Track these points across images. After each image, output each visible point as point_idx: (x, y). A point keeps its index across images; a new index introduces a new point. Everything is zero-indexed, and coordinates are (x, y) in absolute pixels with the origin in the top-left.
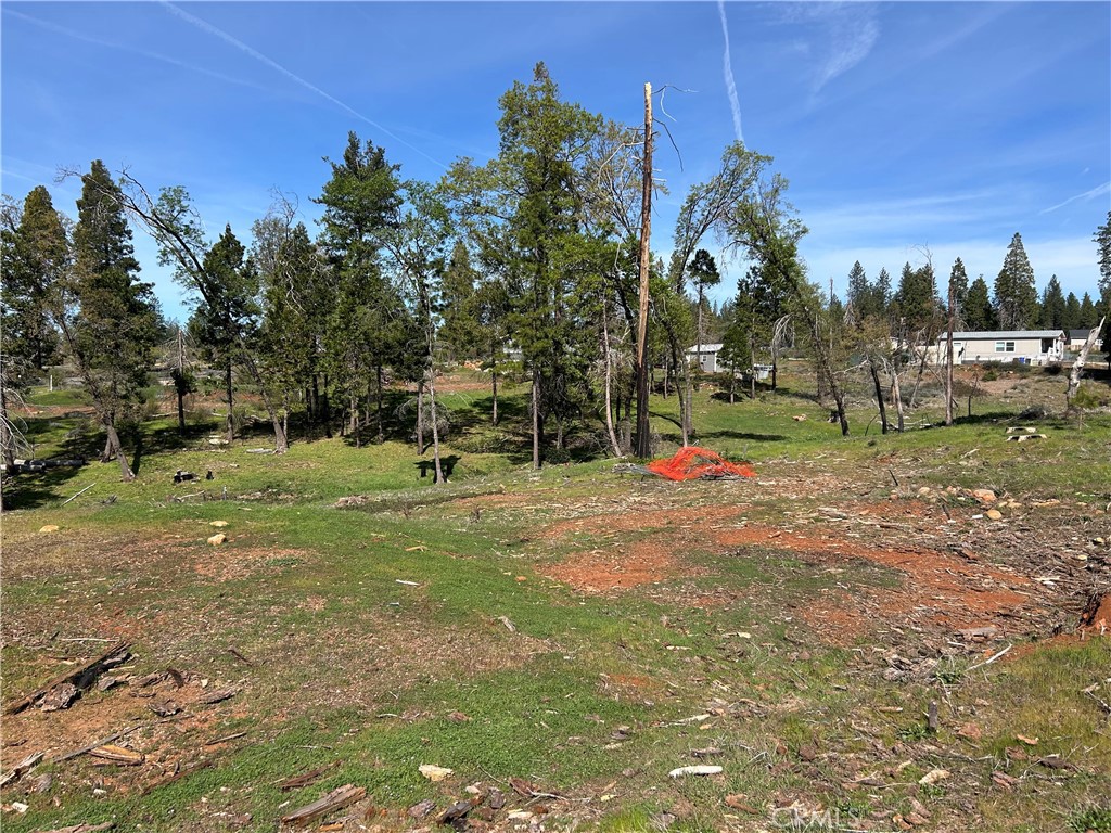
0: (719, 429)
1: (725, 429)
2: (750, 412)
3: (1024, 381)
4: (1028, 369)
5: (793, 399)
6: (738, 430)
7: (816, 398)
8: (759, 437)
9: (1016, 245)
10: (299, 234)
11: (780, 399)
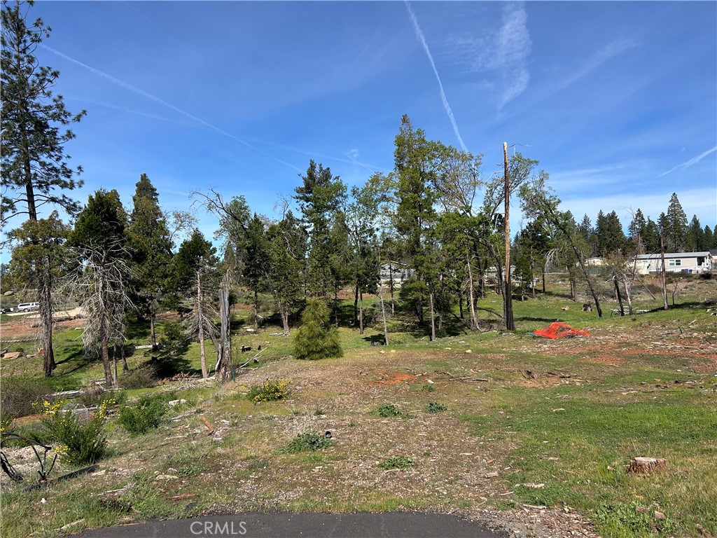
0: (521, 316)
1: (525, 316)
2: (534, 306)
3: (691, 283)
4: (691, 276)
5: (557, 298)
6: (532, 316)
7: (571, 297)
8: (546, 320)
9: (674, 201)
10: (290, 216)
11: (549, 298)
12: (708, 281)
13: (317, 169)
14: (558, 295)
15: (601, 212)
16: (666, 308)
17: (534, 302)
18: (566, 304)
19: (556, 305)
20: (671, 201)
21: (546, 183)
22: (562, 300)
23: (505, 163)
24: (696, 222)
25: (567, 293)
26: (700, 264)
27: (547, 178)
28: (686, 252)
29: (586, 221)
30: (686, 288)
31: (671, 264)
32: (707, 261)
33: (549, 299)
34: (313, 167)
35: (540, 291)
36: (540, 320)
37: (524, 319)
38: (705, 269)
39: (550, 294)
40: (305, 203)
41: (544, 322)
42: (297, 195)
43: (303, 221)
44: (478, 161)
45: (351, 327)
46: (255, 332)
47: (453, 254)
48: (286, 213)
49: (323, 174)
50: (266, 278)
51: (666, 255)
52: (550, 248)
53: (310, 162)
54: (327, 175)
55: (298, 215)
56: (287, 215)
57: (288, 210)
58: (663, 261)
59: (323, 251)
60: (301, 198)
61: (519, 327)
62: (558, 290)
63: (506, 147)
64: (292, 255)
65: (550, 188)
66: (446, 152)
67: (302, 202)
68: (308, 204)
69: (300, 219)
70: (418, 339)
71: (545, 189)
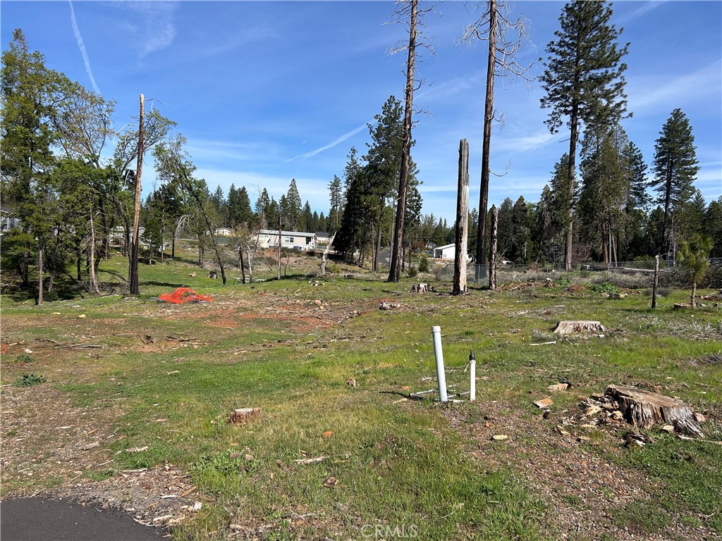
0: (147, 281)
1: (151, 281)
2: (162, 270)
3: (300, 259)
4: (300, 252)
5: (185, 264)
6: (159, 281)
7: (199, 264)
8: (172, 285)
12: (312, 257)
14: (186, 261)
15: (233, 186)
16: (279, 278)
17: (162, 266)
18: (194, 270)
19: (184, 270)
20: (290, 186)
21: (183, 147)
22: (190, 266)
23: (141, 117)
24: (308, 207)
25: (196, 260)
26: (307, 243)
27: (185, 142)
28: (298, 231)
29: (219, 192)
30: (296, 262)
31: (286, 241)
32: (313, 240)
33: (177, 264)
35: (169, 256)
36: (167, 285)
37: (150, 283)
38: (311, 248)
39: (179, 259)
44: (110, 108)
47: (73, 207)
51: (283, 233)
52: (182, 213)
58: (280, 237)
61: (144, 291)
62: (187, 256)
63: (143, 100)
65: (187, 153)
66: (71, 89)
70: (19, 303)
71: (181, 153)
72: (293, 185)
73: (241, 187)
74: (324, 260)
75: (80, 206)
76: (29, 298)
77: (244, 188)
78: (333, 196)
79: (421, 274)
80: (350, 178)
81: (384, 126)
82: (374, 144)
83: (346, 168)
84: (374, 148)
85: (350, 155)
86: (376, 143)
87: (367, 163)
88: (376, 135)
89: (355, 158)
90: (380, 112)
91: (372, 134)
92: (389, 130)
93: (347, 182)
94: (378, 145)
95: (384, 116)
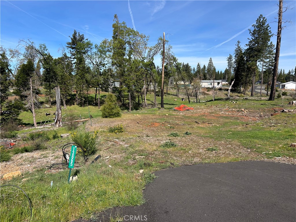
3: (216, 92)
4: (216, 89)
7: (176, 95)
8: (169, 104)
9: (211, 61)
10: (65, 55)
11: (169, 96)
12: (221, 91)
13: (77, 35)
14: (172, 95)
16: (213, 100)
18: (176, 98)
19: (172, 98)
20: (209, 61)
22: (174, 97)
26: (218, 85)
27: (172, 48)
31: (209, 84)
32: (220, 83)
34: (75, 33)
35: (165, 93)
36: (167, 104)
38: (220, 87)
39: (169, 94)
40: (72, 49)
41: (169, 105)
42: (68, 45)
43: (70, 58)
44: (148, 39)
45: (94, 106)
46: (50, 107)
48: (63, 54)
49: (80, 37)
50: (55, 83)
52: (170, 76)
53: (74, 31)
54: (82, 38)
55: (69, 55)
56: (64, 55)
57: (64, 52)
58: (214, 83)
59: (82, 72)
60: (70, 47)
62: (172, 93)
63: (164, 34)
64: (67, 73)
65: (172, 52)
67: (70, 49)
68: (73, 50)
69: (69, 57)
70: (123, 111)
71: (171, 52)
72: (211, 60)
73: (187, 63)
74: (229, 92)
75: (141, 77)
76: (126, 109)
77: (188, 64)
78: (229, 63)
79: (284, 96)
80: (237, 54)
81: (257, 29)
82: (252, 38)
83: (235, 50)
84: (252, 40)
85: (237, 44)
86: (253, 37)
87: (248, 47)
88: (253, 34)
89: (239, 45)
90: (255, 23)
91: (251, 34)
92: (259, 31)
93: (236, 57)
94: (254, 39)
95: (257, 25)
